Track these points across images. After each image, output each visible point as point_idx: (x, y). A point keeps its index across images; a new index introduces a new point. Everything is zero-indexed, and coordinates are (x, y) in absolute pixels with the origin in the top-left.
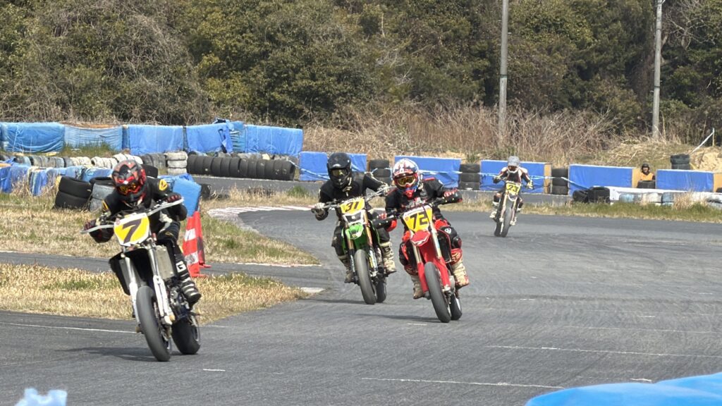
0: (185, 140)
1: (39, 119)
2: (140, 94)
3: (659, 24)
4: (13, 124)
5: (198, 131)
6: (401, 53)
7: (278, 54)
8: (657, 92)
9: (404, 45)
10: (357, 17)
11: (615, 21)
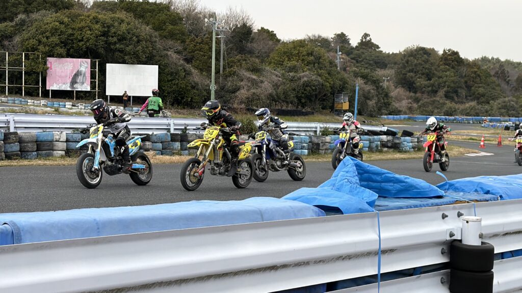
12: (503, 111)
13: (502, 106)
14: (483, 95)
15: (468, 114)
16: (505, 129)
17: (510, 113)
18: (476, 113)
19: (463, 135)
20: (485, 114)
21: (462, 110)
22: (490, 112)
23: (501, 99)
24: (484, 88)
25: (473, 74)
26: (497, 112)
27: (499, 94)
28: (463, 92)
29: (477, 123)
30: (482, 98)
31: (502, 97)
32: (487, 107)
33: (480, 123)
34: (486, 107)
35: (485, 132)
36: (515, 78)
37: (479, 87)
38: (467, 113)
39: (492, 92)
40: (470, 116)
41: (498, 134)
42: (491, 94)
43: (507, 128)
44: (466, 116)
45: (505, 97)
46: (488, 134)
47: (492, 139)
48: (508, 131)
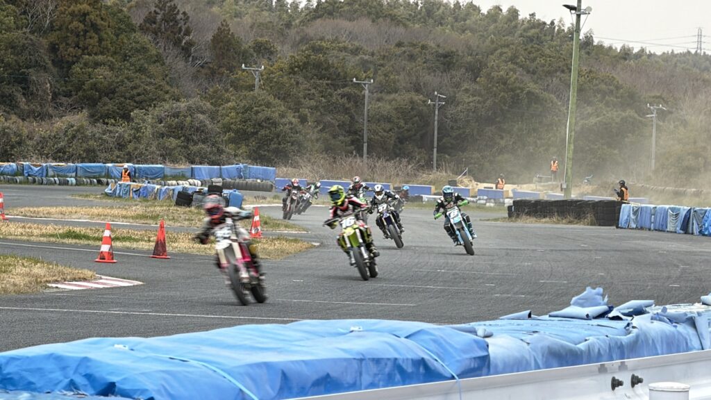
0: (221, 172)
1: (153, 163)
2: (199, 152)
3: (436, 118)
4: (141, 166)
5: (227, 169)
6: (318, 132)
7: (263, 132)
8: (435, 150)
9: (319, 128)
10: (297, 114)
11: (415, 116)
12: (173, 142)
13: (170, 126)
14: (110, 92)
15: (60, 155)
16: (178, 204)
17: (194, 148)
18: (88, 151)
19: (47, 223)
20: (117, 153)
21: (43, 141)
22: (130, 147)
23: (167, 106)
24: (112, 69)
25: (75, 23)
26: (154, 148)
27: (160, 87)
28: (45, 81)
29: (91, 183)
30: (106, 99)
31: (167, 96)
32: (123, 130)
33: (99, 182)
34: (120, 130)
35: (115, 212)
36: (209, 37)
37: (97, 64)
38: (59, 151)
39: (137, 81)
40: (67, 161)
41: (155, 218)
42: (133, 88)
43: (185, 199)
44: (55, 159)
45: (178, 100)
46: (125, 217)
47: (138, 234)
48: (188, 209)
